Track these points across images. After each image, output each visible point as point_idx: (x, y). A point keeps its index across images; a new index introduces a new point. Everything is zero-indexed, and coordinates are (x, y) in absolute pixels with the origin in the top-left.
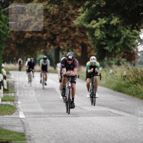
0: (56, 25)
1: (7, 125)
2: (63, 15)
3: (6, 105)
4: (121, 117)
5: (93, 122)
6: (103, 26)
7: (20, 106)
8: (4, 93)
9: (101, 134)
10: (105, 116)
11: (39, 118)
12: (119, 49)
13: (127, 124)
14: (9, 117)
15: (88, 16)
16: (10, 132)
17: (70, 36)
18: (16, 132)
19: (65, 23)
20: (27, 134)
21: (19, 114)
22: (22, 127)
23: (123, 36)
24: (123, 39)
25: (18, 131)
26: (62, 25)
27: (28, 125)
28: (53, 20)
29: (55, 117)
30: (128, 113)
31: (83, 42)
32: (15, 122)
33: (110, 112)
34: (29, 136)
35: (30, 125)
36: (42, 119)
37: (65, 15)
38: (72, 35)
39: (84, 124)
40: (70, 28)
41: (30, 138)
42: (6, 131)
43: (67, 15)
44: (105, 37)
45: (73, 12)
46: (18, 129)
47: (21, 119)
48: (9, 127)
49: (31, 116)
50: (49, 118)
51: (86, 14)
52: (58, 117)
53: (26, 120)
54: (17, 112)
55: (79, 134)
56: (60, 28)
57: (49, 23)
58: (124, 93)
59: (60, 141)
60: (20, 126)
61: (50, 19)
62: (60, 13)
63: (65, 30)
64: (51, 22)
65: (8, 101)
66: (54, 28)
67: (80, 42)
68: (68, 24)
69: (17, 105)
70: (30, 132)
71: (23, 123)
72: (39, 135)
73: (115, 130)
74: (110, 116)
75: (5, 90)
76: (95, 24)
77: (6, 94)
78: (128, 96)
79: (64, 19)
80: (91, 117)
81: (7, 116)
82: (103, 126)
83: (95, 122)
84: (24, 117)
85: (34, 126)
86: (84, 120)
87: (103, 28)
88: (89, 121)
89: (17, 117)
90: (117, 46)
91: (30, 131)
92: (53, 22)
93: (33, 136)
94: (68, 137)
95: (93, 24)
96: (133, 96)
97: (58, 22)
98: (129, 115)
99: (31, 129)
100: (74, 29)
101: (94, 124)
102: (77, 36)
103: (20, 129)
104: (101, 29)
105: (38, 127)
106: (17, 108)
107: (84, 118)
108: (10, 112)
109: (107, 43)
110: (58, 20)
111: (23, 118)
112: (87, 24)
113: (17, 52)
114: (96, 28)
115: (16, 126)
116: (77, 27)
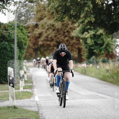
1: (26, 106)
3: (26, 92)
4: (104, 99)
5: (85, 103)
8: (25, 83)
9: (90, 111)
10: (93, 99)
11: (48, 101)
13: (109, 104)
14: (28, 101)
15: (82, 29)
16: (29, 111)
17: (70, 43)
18: (32, 111)
19: (67, 34)
20: (40, 112)
21: (35, 98)
22: (37, 107)
24: (106, 44)
26: (65, 35)
27: (41, 105)
28: (58, 32)
30: (110, 96)
31: (78, 47)
32: (32, 104)
33: (98, 95)
34: (42, 114)
36: (51, 101)
37: (66, 29)
38: (71, 42)
39: (79, 104)
40: (70, 37)
41: (42, 115)
42: (26, 110)
43: (68, 29)
44: (94, 43)
46: (34, 109)
47: (36, 101)
48: (28, 107)
49: (43, 99)
50: (56, 101)
51: (80, 28)
53: (40, 102)
54: (34, 96)
55: (75, 112)
56: (63, 38)
57: (55, 34)
58: (107, 82)
59: (62, 117)
60: (35, 107)
62: (62, 27)
63: (66, 38)
64: (56, 33)
65: (28, 89)
66: (58, 38)
67: (77, 47)
68: (69, 35)
69: (34, 92)
71: (38, 105)
72: (48, 113)
73: (100, 108)
74: (97, 98)
75: (25, 81)
77: (26, 84)
78: (110, 84)
80: (84, 99)
81: (27, 99)
82: (92, 106)
83: (87, 103)
85: (45, 107)
86: (79, 101)
87: (93, 37)
88: (82, 102)
89: (34, 100)
90: (101, 49)
91: (42, 110)
92: (58, 33)
93: (44, 113)
94: (68, 114)
95: (86, 35)
96: (114, 83)
97: (61, 33)
98: (110, 97)
99: (43, 109)
100: (72, 38)
101: (86, 104)
102: (74, 43)
103: (36, 109)
104: (91, 38)
105: (47, 107)
106: (34, 94)
107: (80, 100)
108: (29, 97)
109: (95, 47)
110: (61, 32)
111: (38, 101)
112: (81, 35)
114: (88, 37)
115: (33, 106)
116: (74, 36)
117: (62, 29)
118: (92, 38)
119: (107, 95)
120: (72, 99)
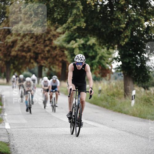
0: (39, 44)
2: (46, 36)
4: (95, 127)
6: (81, 46)
7: (6, 118)
11: (22, 129)
12: (95, 66)
13: (100, 135)
15: (68, 37)
17: (51, 55)
18: (1, 142)
19: (48, 42)
20: (11, 144)
21: (5, 125)
22: (7, 137)
23: (98, 54)
24: (99, 57)
25: (4, 141)
26: (45, 44)
27: (12, 135)
28: (37, 40)
29: (37, 128)
30: (102, 124)
31: (63, 60)
32: (1, 132)
34: (13, 146)
35: (14, 135)
36: (25, 129)
37: (47, 36)
39: (62, 134)
40: (52, 47)
43: (49, 36)
45: (55, 33)
46: (4, 139)
47: (6, 129)
49: (15, 127)
50: (31, 129)
51: (66, 35)
52: (40, 128)
53: (11, 130)
54: (4, 123)
57: (33, 43)
58: (99, 106)
59: (40, 150)
60: (5, 136)
61: (34, 39)
63: (47, 49)
64: (35, 42)
66: (37, 48)
67: (60, 59)
68: (51, 43)
70: (14, 142)
71: (8, 133)
72: (21, 144)
76: (74, 44)
78: (102, 109)
79: (46, 39)
84: (9, 127)
85: (17, 137)
86: (62, 130)
89: (3, 128)
90: (93, 63)
91: (14, 140)
92: (37, 42)
93: (16, 145)
94: (47, 146)
95: (73, 44)
96: (107, 108)
97: (41, 42)
98: (102, 126)
100: (55, 48)
102: (57, 54)
105: (21, 137)
106: (3, 119)
107: (63, 128)
110: (41, 40)
111: (8, 129)
112: (67, 44)
113: (5, 69)
114: (76, 47)
115: (2, 136)
116: (58, 46)
117: (41, 36)
118: (81, 49)
119: (98, 123)
120: (52, 128)
